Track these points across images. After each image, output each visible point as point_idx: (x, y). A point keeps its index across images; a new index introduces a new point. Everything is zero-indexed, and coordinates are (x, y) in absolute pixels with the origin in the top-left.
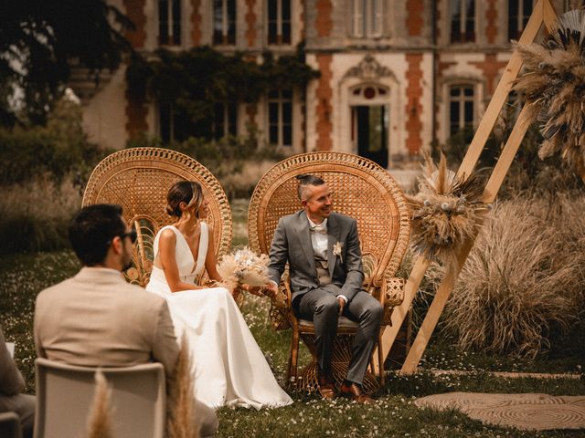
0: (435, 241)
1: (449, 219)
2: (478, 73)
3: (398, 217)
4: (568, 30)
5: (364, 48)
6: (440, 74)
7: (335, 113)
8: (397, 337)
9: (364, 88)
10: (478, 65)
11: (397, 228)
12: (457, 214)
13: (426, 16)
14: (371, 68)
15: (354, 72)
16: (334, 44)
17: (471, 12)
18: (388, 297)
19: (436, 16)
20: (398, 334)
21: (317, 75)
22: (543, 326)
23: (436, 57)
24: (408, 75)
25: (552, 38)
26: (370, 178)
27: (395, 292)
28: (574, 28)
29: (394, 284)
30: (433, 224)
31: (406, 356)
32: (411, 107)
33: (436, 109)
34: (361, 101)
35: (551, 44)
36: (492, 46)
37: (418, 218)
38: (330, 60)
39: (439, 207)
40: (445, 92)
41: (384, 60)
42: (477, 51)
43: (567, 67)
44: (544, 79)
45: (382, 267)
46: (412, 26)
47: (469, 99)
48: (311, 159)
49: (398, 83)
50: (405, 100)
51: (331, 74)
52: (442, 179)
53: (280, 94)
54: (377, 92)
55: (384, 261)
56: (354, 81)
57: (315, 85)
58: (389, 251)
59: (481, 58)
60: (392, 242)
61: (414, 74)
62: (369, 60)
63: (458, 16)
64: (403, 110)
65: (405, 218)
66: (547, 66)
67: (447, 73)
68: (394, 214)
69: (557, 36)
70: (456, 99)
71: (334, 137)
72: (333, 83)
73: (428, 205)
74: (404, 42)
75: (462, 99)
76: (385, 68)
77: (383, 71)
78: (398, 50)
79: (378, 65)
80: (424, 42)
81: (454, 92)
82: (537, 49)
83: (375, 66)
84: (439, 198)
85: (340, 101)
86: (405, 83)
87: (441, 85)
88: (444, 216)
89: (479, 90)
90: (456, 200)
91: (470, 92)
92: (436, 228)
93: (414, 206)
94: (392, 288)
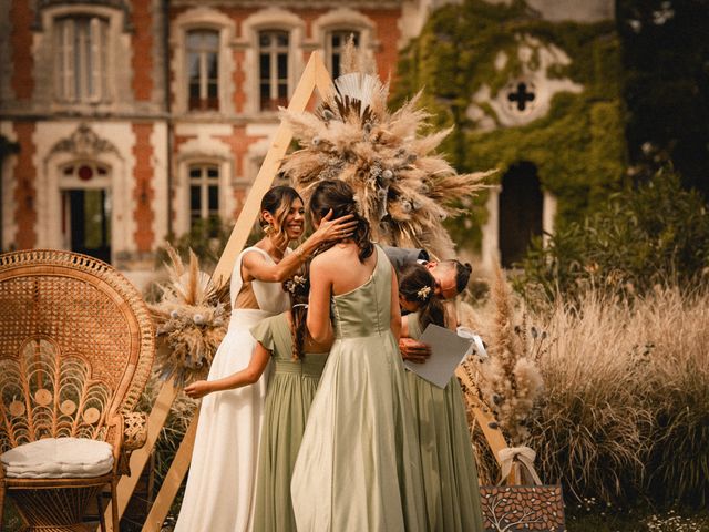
0: (186, 364)
1: (204, 334)
2: (224, 149)
3: (138, 334)
4: (347, 97)
5: (78, 115)
6: (176, 151)
7: (41, 198)
8: (135, 490)
9: (78, 166)
10: (224, 139)
11: (138, 349)
12: (212, 328)
13: (157, 76)
14: (87, 141)
15: (65, 145)
16: (37, 109)
17: (213, 74)
18: (126, 437)
19: (169, 76)
20: (137, 486)
21: (15, 148)
23: (171, 128)
24: (136, 150)
25: (327, 107)
26: (102, 285)
27: (135, 430)
28: (354, 95)
29: (134, 421)
30: (182, 341)
31: (147, 514)
32: (140, 191)
33: (171, 194)
34: (74, 182)
35: (327, 114)
36: (240, 116)
37: (164, 335)
38: (34, 130)
39: (191, 320)
40: (182, 173)
41: (104, 130)
42: (222, 122)
43: (348, 142)
44: (320, 158)
45: (118, 399)
46: (140, 88)
47: (213, 181)
48: (23, 259)
49: (122, 160)
50: (131, 183)
51: (33, 149)
52: (193, 284)
55: (120, 392)
56: (65, 157)
57: (13, 161)
58: (126, 379)
59: (227, 130)
60: (131, 366)
61: (143, 150)
62: (84, 130)
63: (198, 77)
64: (129, 196)
65: (148, 335)
66: (322, 142)
67: (185, 148)
68: (134, 330)
69: (334, 105)
70: (196, 181)
71: (40, 229)
72: (37, 160)
73: (176, 317)
74: (129, 109)
75: (204, 182)
76: (105, 142)
77: (102, 145)
78: (122, 118)
79: (96, 137)
80: (155, 109)
81: (195, 173)
82: (311, 120)
83: (91, 138)
84: (191, 309)
85: (46, 183)
86: (131, 161)
87: (178, 163)
88: (197, 330)
89: (226, 171)
90: (211, 310)
91: (214, 173)
92: (187, 346)
93: (158, 319)
94: (131, 425)
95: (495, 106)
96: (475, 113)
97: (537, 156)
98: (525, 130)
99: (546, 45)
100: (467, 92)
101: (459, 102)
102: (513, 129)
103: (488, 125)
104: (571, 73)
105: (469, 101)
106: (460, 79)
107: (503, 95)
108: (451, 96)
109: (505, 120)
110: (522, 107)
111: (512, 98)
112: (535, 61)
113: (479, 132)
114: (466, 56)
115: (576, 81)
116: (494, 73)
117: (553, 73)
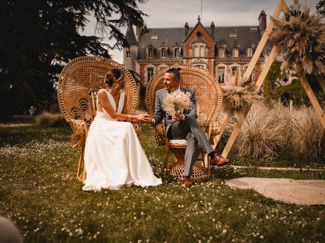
0: (233, 107)
1: (240, 97)
3: (217, 94)
11: (217, 100)
12: (243, 95)
18: (213, 130)
22: (274, 148)
27: (216, 128)
29: (216, 125)
30: (232, 99)
37: (226, 97)
39: (235, 91)
43: (297, 24)
45: (209, 118)
52: (237, 79)
55: (210, 115)
58: (213, 110)
60: (214, 106)
65: (220, 95)
66: (286, 26)
68: (215, 93)
73: (230, 90)
84: (235, 88)
88: (238, 95)
90: (243, 88)
92: (234, 101)
93: (224, 91)
94: (215, 126)
95: (280, 82)
96: (276, 83)
97: (289, 92)
98: (286, 87)
99: (291, 70)
100: (275, 79)
101: (273, 81)
102: (284, 86)
103: (279, 85)
104: (296, 75)
105: (275, 81)
106: (273, 76)
107: (282, 80)
108: (271, 80)
109: (282, 84)
110: (286, 82)
111: (283, 80)
112: (289, 73)
113: (277, 87)
114: (274, 72)
115: (297, 77)
116: (280, 75)
117: (292, 75)
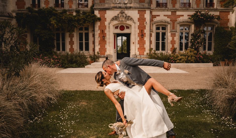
2: (169, 20)
5: (120, 8)
7: (107, 36)
10: (168, 16)
14: (123, 16)
23: (151, 12)
24: (139, 20)
32: (141, 34)
33: (151, 35)
34: (118, 31)
36: (174, 8)
38: (105, 13)
40: (154, 28)
41: (129, 13)
42: (168, 10)
47: (164, 31)
49: (135, 23)
50: (138, 31)
51: (105, 19)
53: (84, 29)
54: (125, 27)
56: (115, 22)
57: (98, 24)
59: (169, 13)
61: (142, 20)
62: (122, 13)
64: (137, 35)
70: (158, 31)
71: (107, 46)
75: (161, 31)
77: (129, 18)
79: (126, 15)
80: (146, 5)
85: (109, 31)
86: (138, 23)
